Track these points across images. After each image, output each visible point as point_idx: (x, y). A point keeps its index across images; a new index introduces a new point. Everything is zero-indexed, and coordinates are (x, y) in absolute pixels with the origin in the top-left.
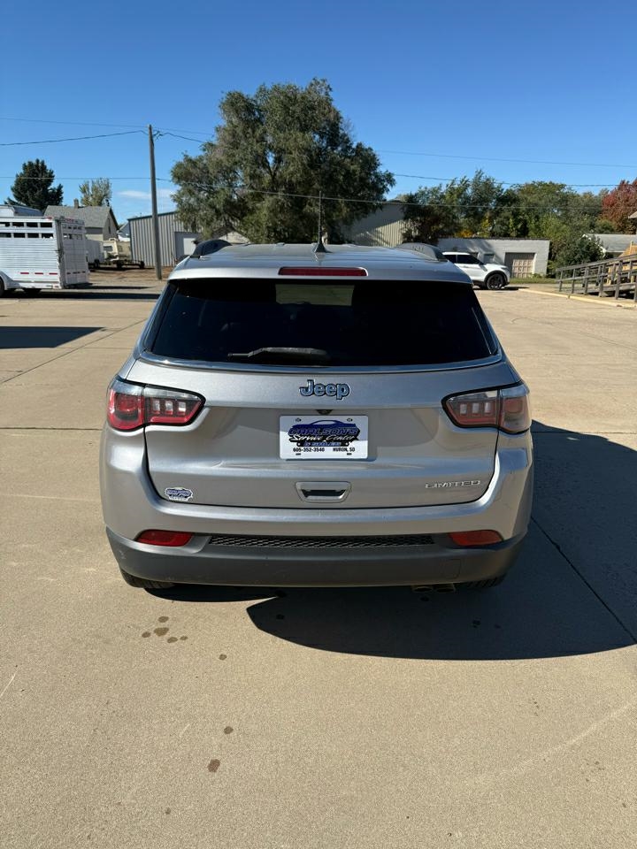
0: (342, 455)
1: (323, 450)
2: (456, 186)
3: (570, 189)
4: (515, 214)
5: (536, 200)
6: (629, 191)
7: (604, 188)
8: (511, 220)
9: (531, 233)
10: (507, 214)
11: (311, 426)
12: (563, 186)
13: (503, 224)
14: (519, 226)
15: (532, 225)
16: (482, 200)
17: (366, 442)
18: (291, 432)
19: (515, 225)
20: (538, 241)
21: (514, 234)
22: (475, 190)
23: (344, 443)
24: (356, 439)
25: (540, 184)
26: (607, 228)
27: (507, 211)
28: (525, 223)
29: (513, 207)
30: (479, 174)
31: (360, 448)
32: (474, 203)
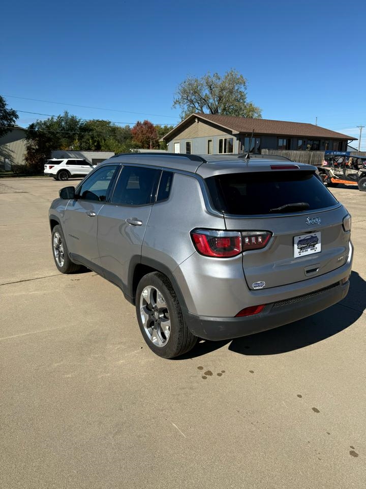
0: (313, 252)
1: (307, 251)
2: (55, 120)
3: (114, 124)
4: (92, 138)
5: (101, 130)
6: (142, 127)
7: (127, 124)
8: (90, 141)
9: (102, 148)
10: (88, 137)
11: (304, 240)
12: (110, 122)
13: (87, 143)
14: (96, 144)
15: (102, 143)
16: (72, 129)
17: (320, 244)
18: (298, 244)
19: (93, 143)
20: (108, 153)
21: (93, 148)
22: (66, 123)
23: (314, 246)
24: (317, 243)
25: (98, 121)
26: (137, 146)
27: (87, 136)
28: (98, 142)
29: (90, 133)
30: (66, 113)
31: (318, 247)
32: (68, 131)
